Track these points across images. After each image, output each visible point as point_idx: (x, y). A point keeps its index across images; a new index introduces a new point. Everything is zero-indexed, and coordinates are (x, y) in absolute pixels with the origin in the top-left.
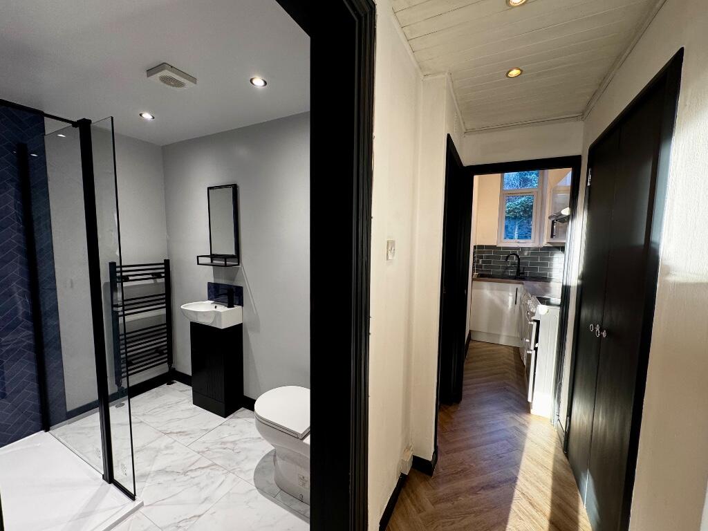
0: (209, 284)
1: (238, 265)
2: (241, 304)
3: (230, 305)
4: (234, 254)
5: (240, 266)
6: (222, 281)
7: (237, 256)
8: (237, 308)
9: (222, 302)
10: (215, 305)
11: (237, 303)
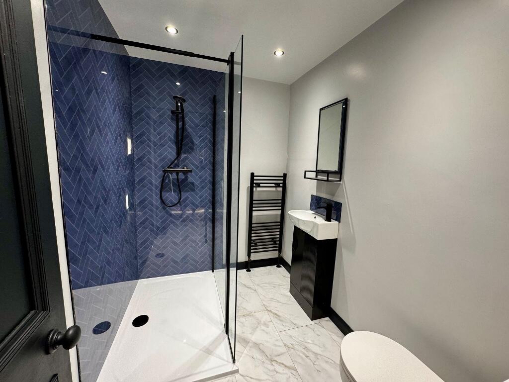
0: (312, 196)
1: (340, 181)
2: (338, 219)
3: (328, 219)
4: (337, 170)
5: (341, 182)
6: (323, 195)
7: (340, 172)
8: (334, 223)
9: (320, 214)
10: (315, 216)
11: (335, 218)
